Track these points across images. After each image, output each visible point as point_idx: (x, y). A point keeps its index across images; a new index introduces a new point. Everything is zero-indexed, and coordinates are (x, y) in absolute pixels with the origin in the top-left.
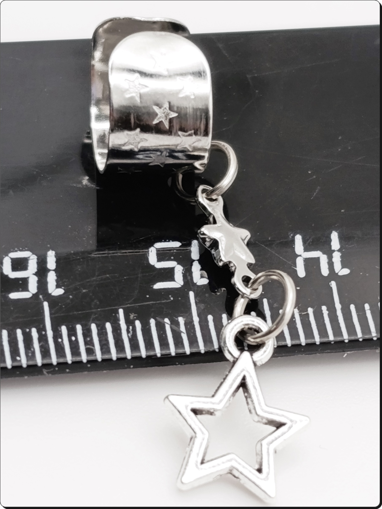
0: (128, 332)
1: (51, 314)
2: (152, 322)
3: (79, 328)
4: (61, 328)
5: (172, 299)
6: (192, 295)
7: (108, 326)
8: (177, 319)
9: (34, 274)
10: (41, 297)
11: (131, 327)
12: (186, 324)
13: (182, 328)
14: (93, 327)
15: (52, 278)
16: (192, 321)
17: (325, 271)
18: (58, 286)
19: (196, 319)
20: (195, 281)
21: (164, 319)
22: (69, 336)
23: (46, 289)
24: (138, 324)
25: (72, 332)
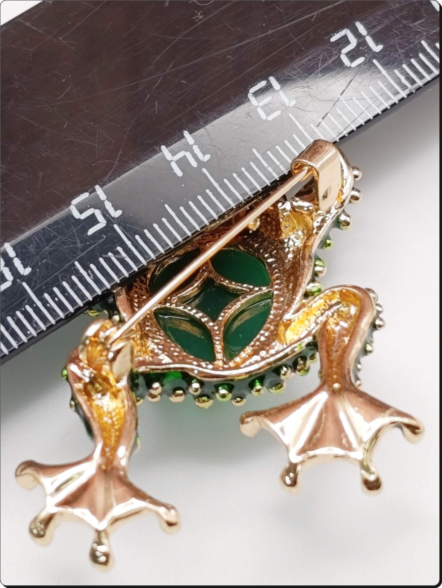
0: (89, 275)
1: (32, 289)
2: (101, 260)
3: (55, 289)
4: (44, 296)
5: (105, 237)
6: (116, 227)
7: (74, 278)
8: (116, 250)
9: (5, 267)
10: (18, 280)
11: (89, 272)
12: (124, 250)
14: (65, 284)
15: (17, 263)
16: (127, 247)
17: (194, 164)
18: (25, 267)
19: (129, 243)
20: (113, 216)
21: (108, 254)
22: (53, 299)
23: (19, 273)
24: (92, 266)
25: (53, 296)
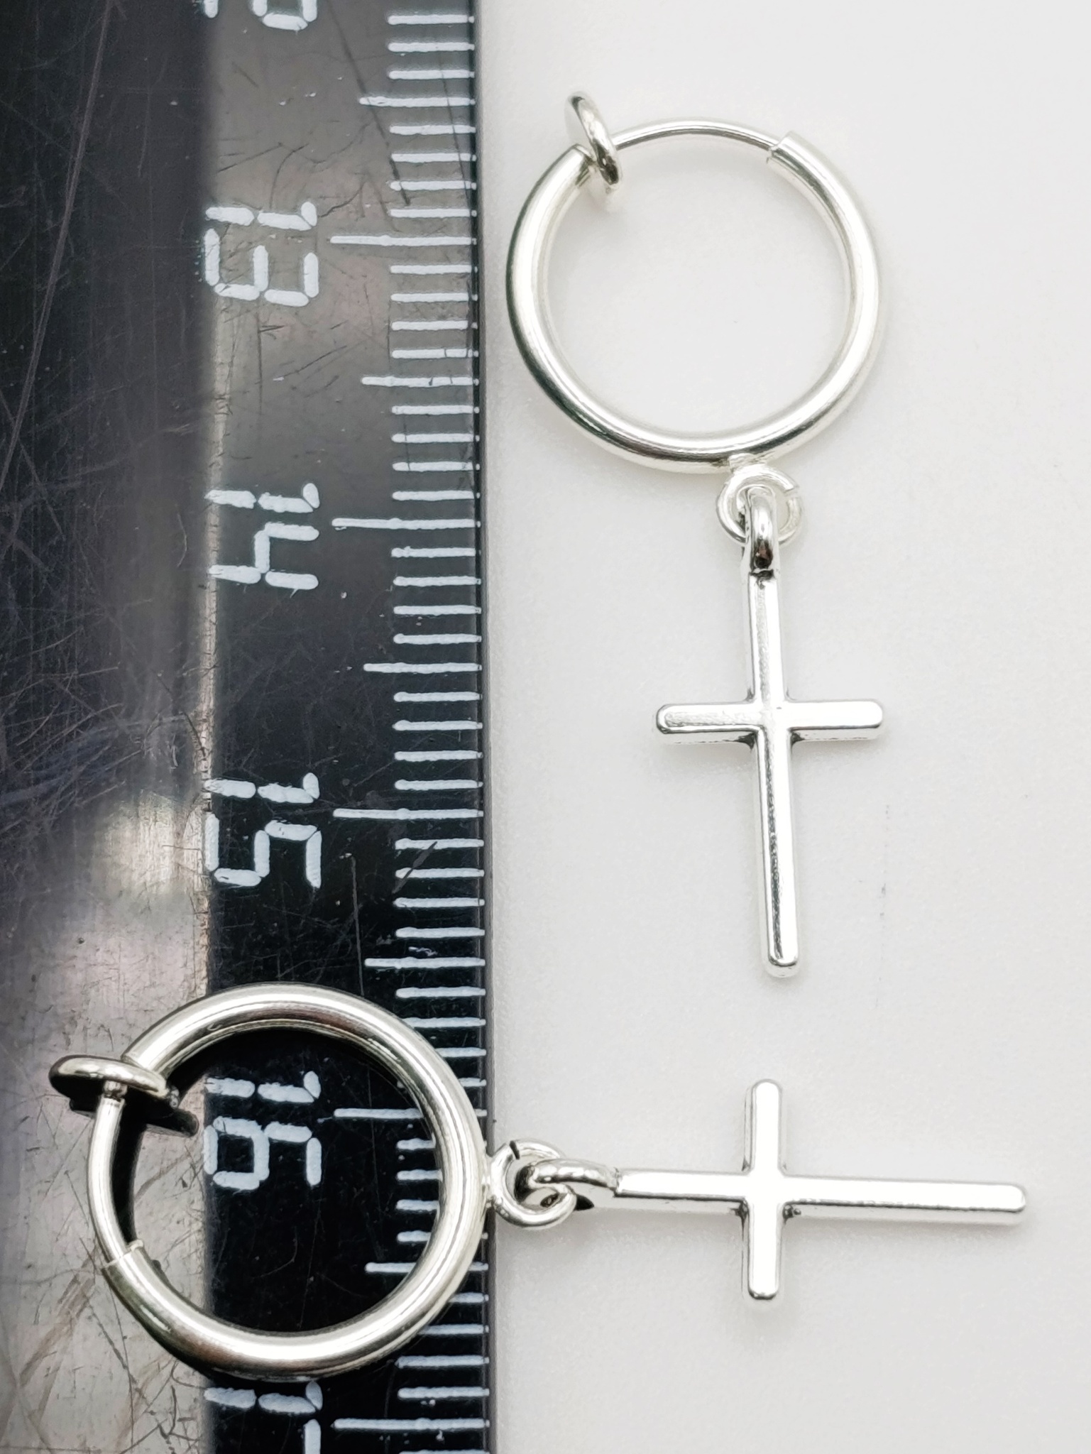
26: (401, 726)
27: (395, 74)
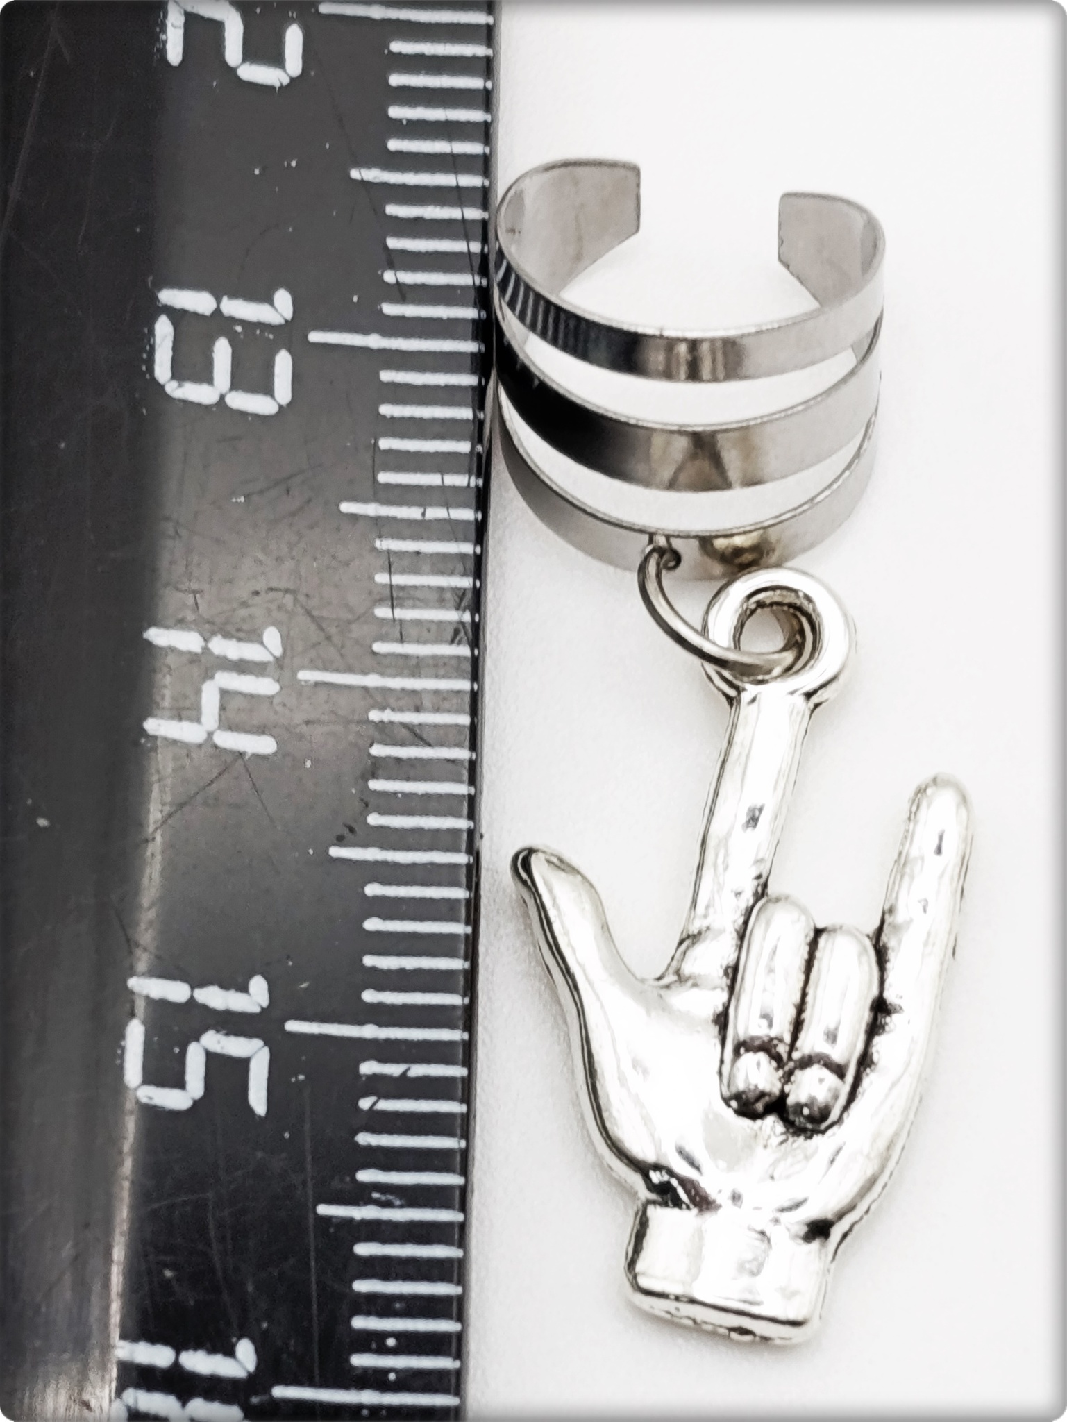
0: (386, 1204)
1: (311, 1383)
2: (364, 1139)
3: (359, 1323)
4: (356, 1368)
5: (301, 1077)
6: (293, 1026)
7: (363, 1249)
8: (364, 1079)
9: (184, 1405)
10: (255, 1400)
11: (376, 1195)
12: (383, 1060)
13: (394, 1070)
14: (362, 1286)
15: (198, 1362)
16: (375, 1042)
17: (264, 686)
18: (230, 1352)
19: (369, 1031)
20: (257, 1010)
21: (361, 1110)
22: (383, 1350)
23: (234, 1382)
24: (365, 1176)
25: (373, 1342)
26: (372, 924)
27: (394, 145)
